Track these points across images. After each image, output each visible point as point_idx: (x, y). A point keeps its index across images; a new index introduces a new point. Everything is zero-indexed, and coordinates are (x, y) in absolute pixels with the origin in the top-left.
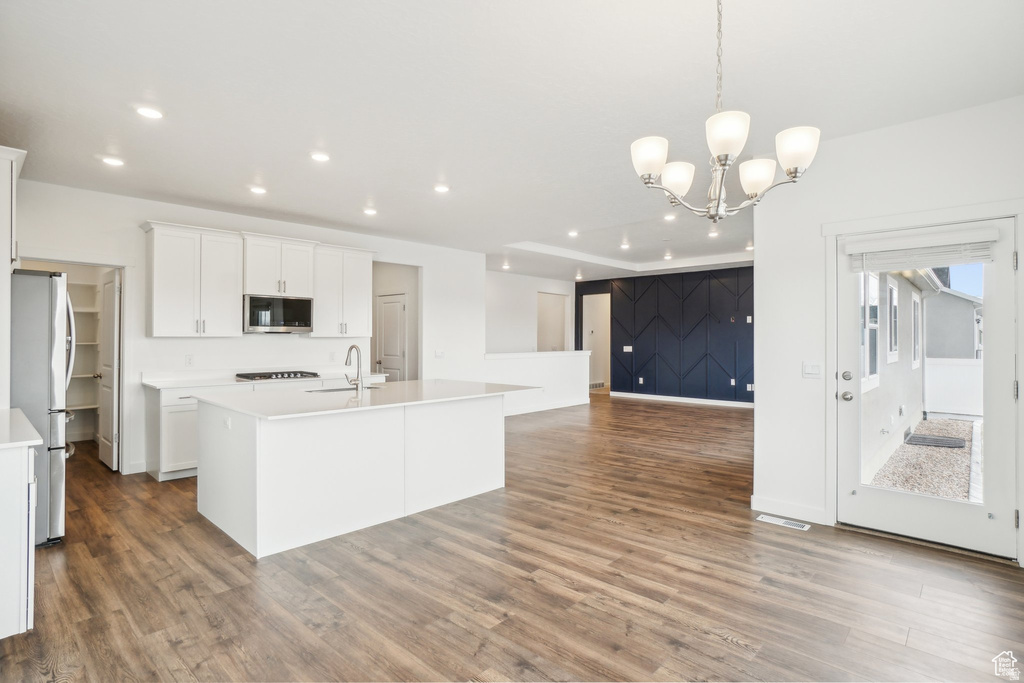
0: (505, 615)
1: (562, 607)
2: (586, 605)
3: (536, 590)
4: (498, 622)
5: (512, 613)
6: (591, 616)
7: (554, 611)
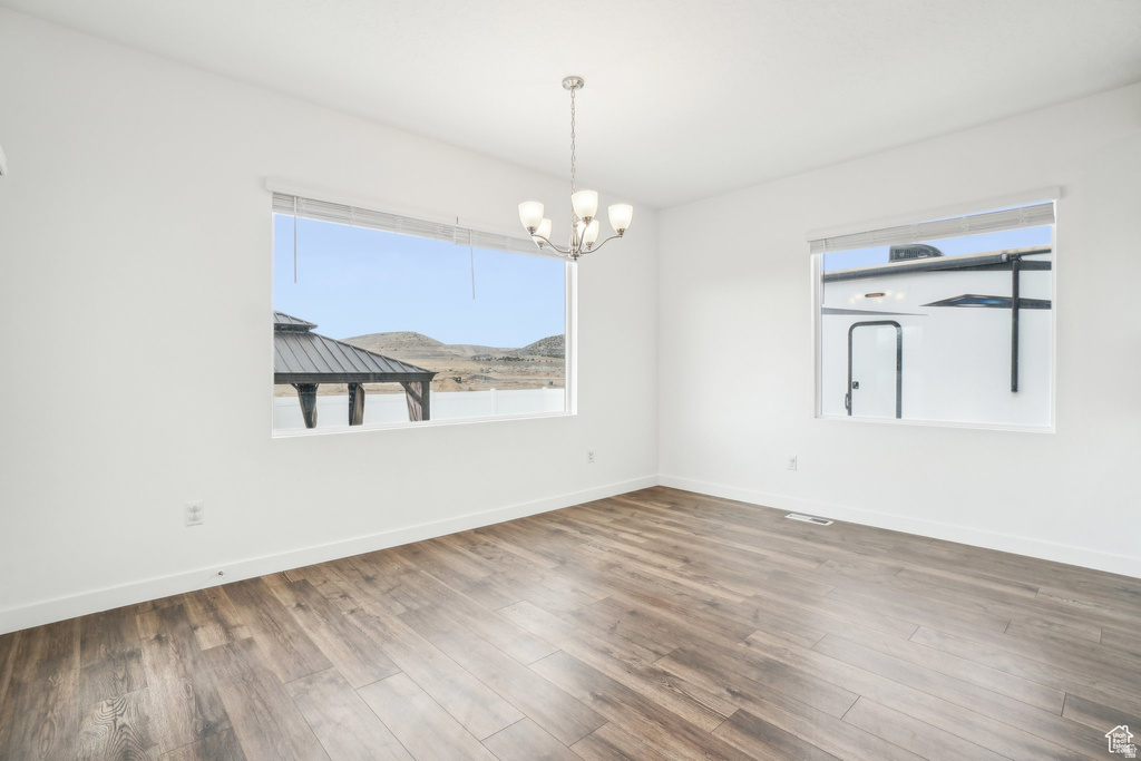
0: (748, 644)
1: (684, 651)
2: (656, 652)
3: (721, 675)
4: (752, 636)
5: (742, 645)
6: (651, 640)
7: (693, 647)
